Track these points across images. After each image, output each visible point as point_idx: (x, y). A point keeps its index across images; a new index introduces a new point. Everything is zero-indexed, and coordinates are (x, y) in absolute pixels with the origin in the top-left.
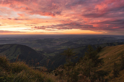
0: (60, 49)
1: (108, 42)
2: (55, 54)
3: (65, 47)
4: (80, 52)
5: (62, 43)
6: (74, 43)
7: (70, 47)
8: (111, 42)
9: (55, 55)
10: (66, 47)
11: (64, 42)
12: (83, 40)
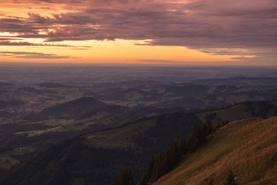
0: (40, 132)
1: (250, 100)
2: (17, 157)
3: (64, 122)
4: (133, 145)
5: (54, 103)
6: (108, 102)
7: (87, 123)
8: (262, 99)
9: (15, 162)
10: (72, 121)
11: (62, 102)
12: (148, 90)
